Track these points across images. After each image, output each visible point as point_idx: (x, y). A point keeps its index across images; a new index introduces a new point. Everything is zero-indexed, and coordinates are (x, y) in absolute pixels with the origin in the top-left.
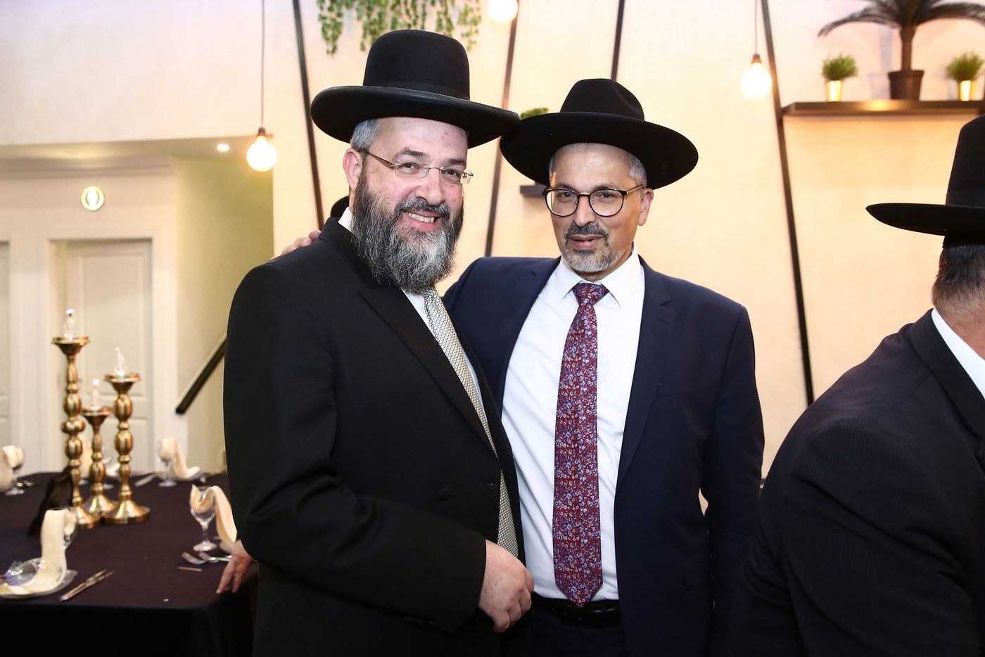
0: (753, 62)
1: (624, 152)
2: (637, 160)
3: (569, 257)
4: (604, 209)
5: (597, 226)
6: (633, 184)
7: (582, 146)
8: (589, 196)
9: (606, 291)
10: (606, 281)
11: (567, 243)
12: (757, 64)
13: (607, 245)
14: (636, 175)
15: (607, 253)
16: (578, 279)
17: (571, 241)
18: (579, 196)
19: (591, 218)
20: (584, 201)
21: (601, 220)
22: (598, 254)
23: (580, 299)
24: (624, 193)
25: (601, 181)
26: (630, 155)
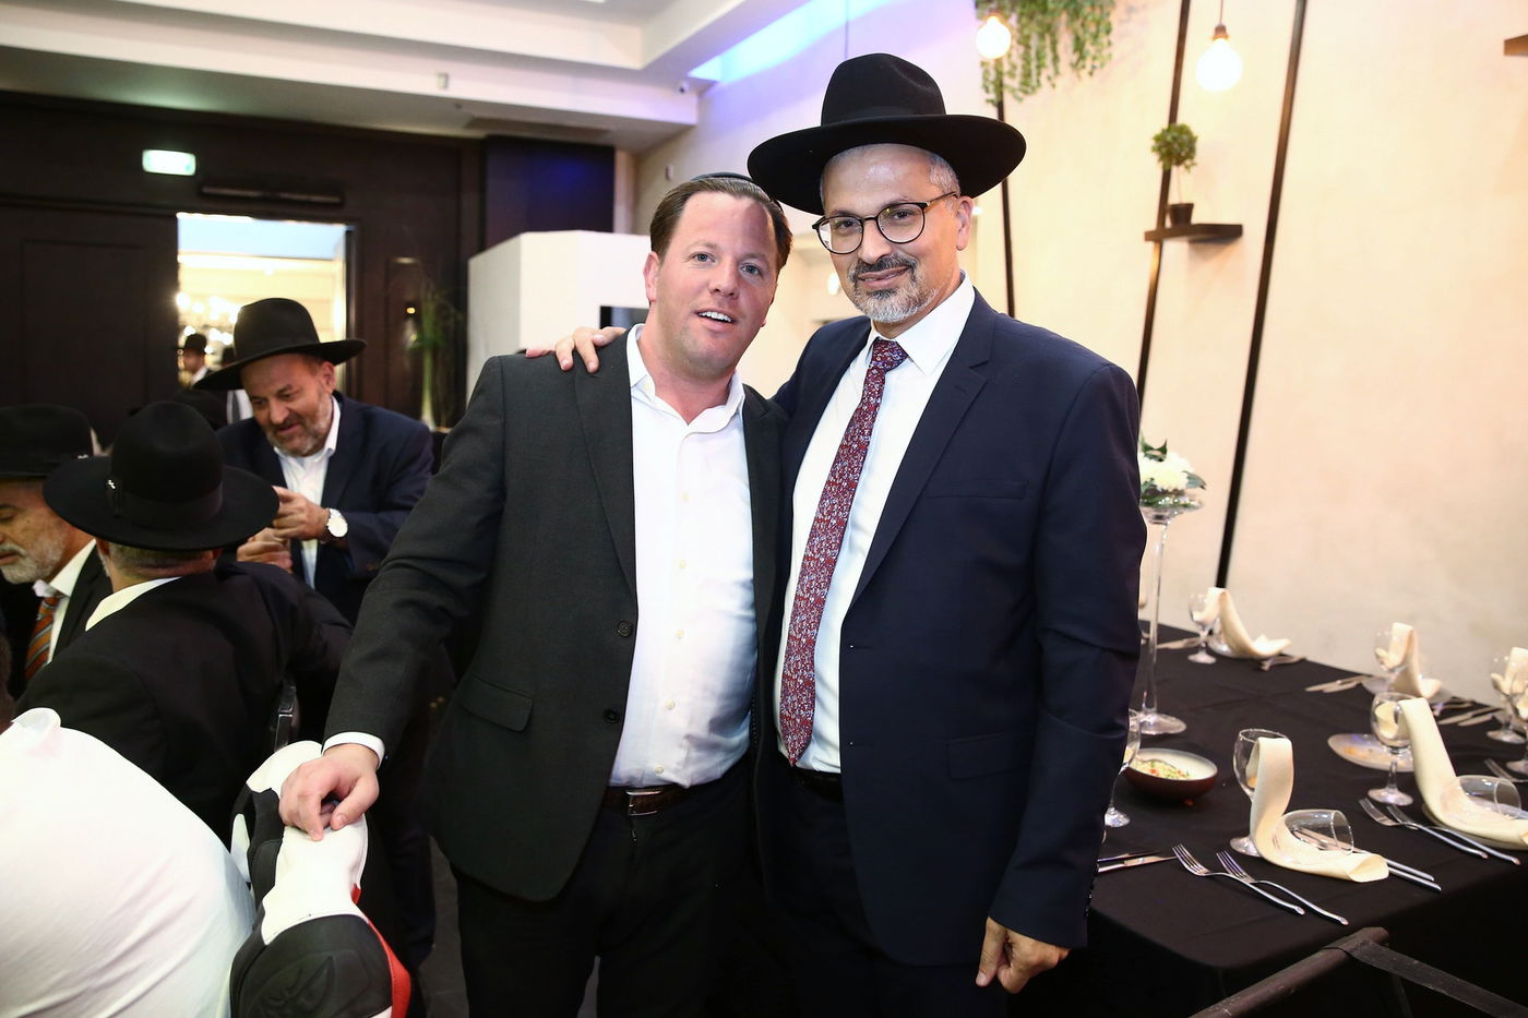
0: (1215, 38)
1: (919, 150)
2: (938, 158)
3: (862, 305)
5: (896, 257)
6: (936, 192)
7: (855, 153)
8: (876, 219)
11: (856, 286)
12: (1220, 41)
14: (942, 177)
15: (915, 292)
17: (860, 282)
19: (885, 250)
21: (901, 249)
24: (923, 206)
26: (927, 152)
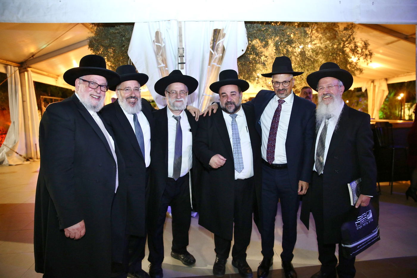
4: (286, 85)
9: (285, 101)
10: (285, 99)
13: (287, 92)
16: (279, 99)
18: (280, 83)
20: (281, 84)
22: (285, 94)
23: (279, 102)
25: (284, 80)
